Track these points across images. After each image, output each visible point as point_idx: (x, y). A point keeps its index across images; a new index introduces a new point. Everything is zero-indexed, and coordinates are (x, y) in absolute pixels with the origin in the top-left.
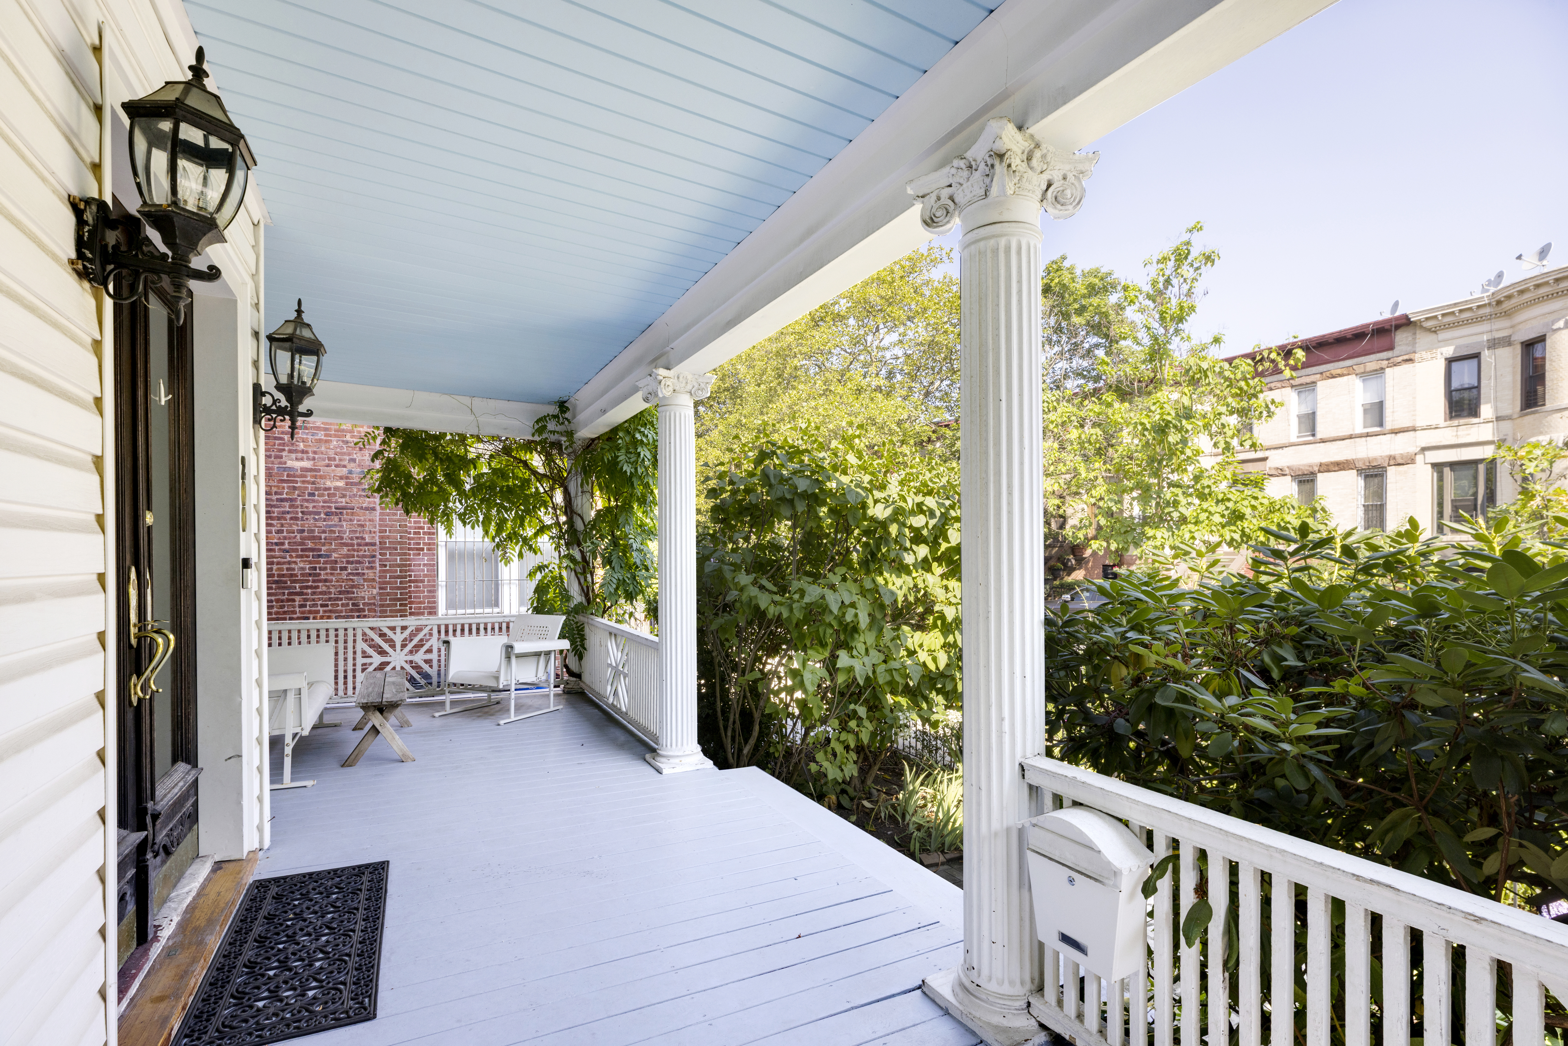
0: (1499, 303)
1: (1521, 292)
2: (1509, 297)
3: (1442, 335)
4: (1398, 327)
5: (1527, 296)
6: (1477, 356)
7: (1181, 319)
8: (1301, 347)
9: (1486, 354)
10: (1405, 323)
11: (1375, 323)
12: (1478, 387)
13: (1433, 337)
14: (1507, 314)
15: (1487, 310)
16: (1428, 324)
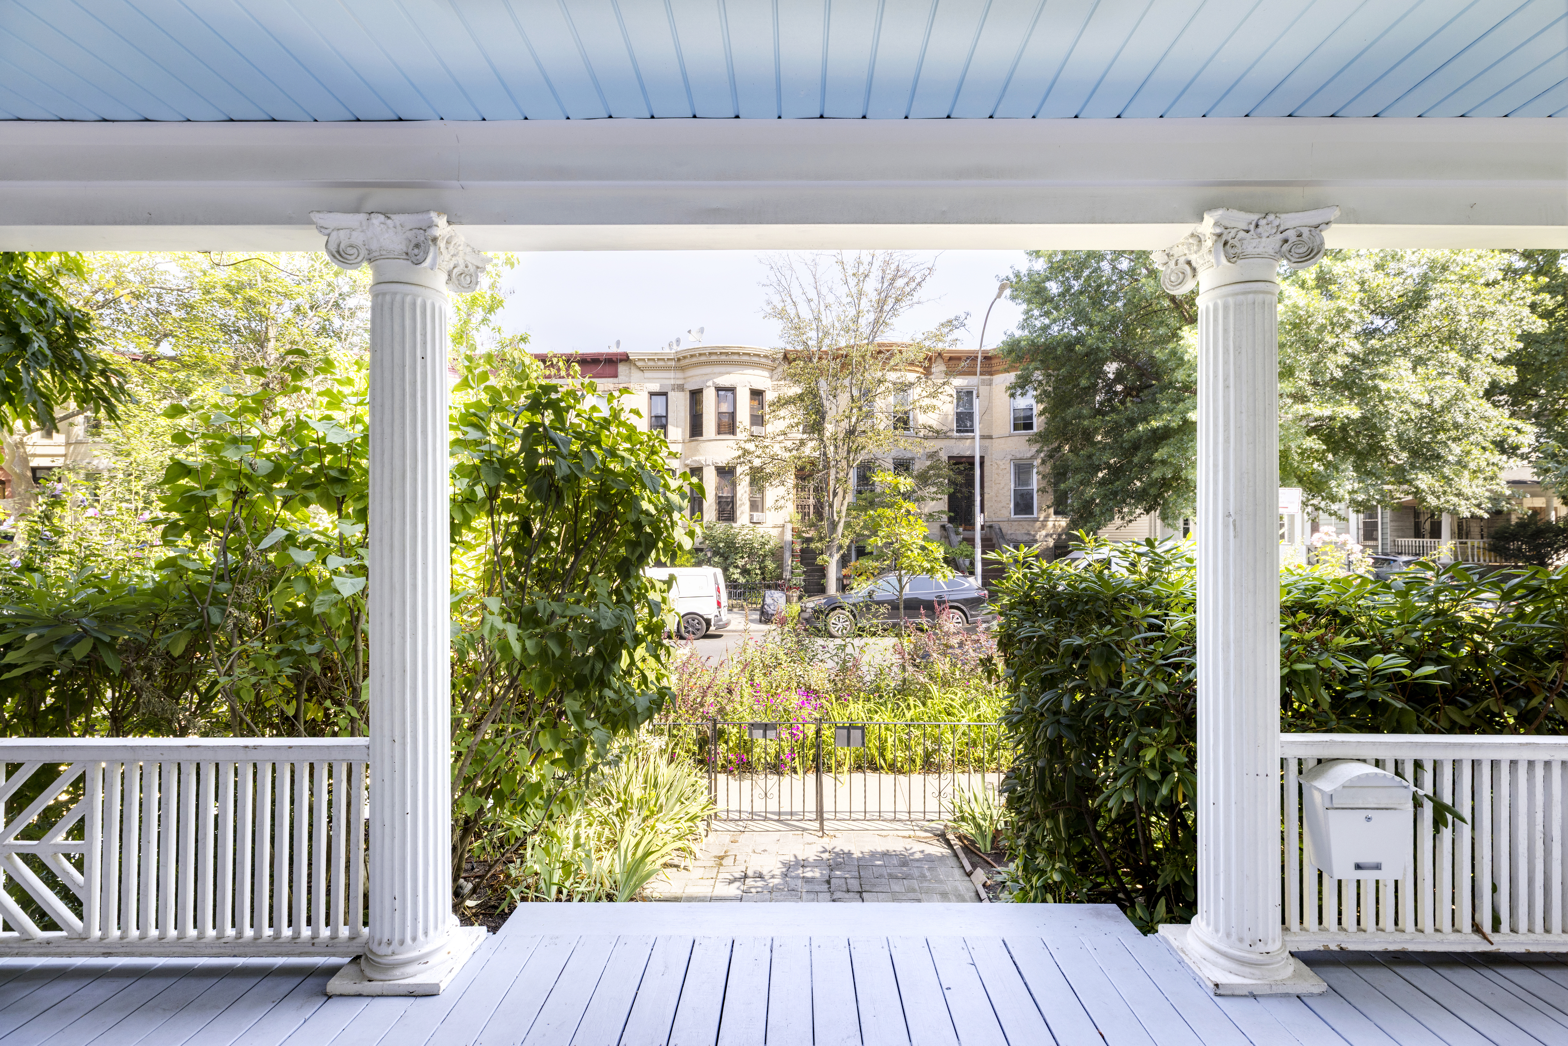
0: (679, 360)
1: (692, 356)
2: (685, 358)
3: (648, 374)
4: (621, 361)
5: (694, 360)
6: (665, 394)
7: (491, 310)
8: (578, 362)
9: (671, 395)
10: (625, 358)
11: (607, 354)
12: (666, 417)
13: (641, 373)
14: (682, 369)
15: (673, 363)
16: (639, 364)
